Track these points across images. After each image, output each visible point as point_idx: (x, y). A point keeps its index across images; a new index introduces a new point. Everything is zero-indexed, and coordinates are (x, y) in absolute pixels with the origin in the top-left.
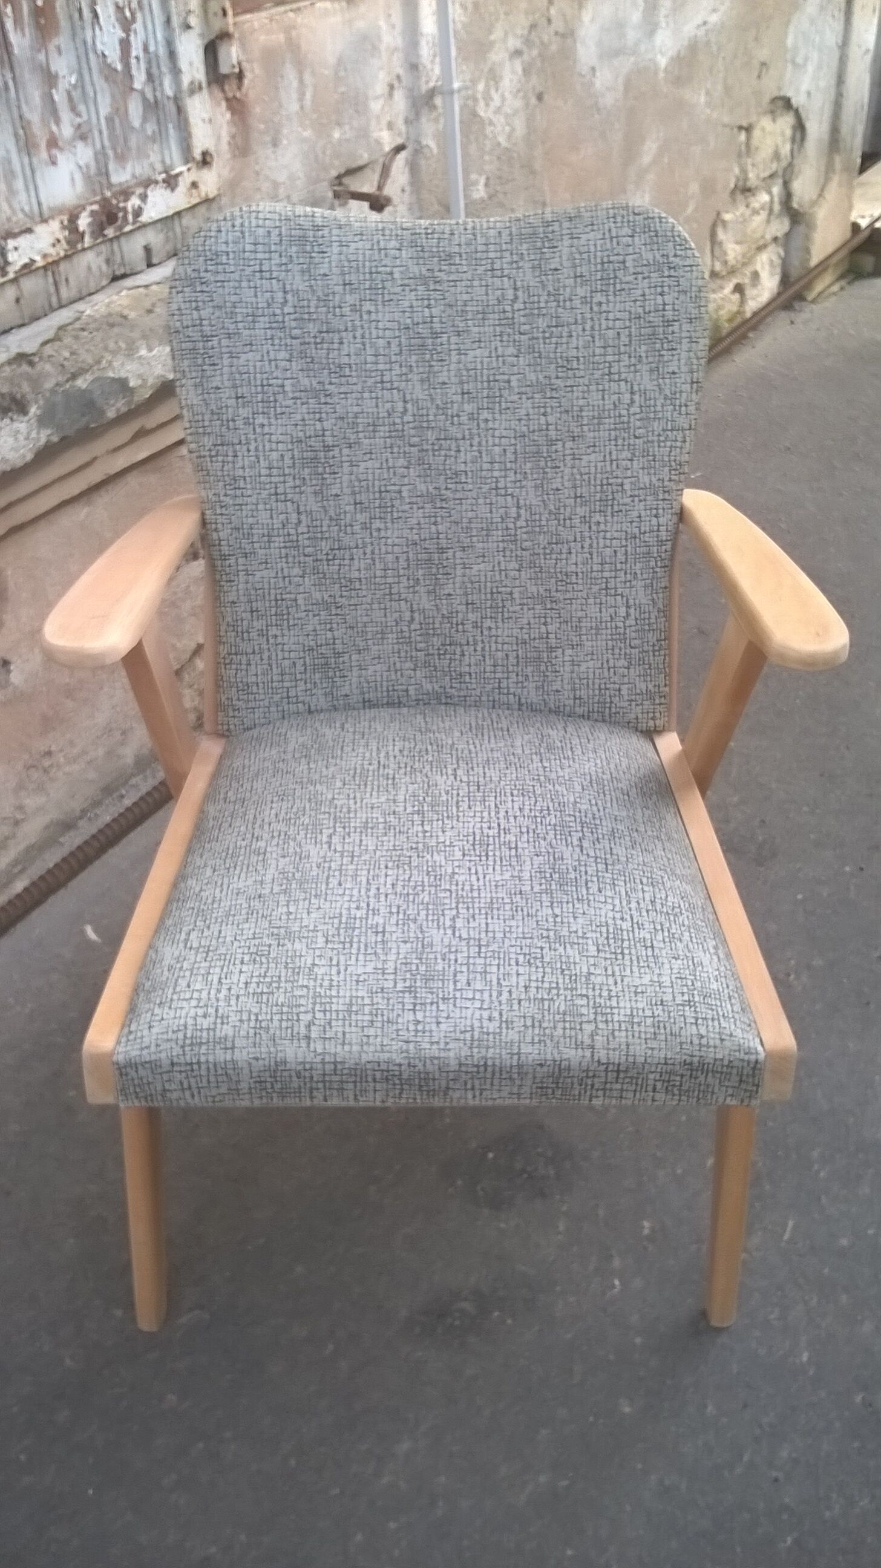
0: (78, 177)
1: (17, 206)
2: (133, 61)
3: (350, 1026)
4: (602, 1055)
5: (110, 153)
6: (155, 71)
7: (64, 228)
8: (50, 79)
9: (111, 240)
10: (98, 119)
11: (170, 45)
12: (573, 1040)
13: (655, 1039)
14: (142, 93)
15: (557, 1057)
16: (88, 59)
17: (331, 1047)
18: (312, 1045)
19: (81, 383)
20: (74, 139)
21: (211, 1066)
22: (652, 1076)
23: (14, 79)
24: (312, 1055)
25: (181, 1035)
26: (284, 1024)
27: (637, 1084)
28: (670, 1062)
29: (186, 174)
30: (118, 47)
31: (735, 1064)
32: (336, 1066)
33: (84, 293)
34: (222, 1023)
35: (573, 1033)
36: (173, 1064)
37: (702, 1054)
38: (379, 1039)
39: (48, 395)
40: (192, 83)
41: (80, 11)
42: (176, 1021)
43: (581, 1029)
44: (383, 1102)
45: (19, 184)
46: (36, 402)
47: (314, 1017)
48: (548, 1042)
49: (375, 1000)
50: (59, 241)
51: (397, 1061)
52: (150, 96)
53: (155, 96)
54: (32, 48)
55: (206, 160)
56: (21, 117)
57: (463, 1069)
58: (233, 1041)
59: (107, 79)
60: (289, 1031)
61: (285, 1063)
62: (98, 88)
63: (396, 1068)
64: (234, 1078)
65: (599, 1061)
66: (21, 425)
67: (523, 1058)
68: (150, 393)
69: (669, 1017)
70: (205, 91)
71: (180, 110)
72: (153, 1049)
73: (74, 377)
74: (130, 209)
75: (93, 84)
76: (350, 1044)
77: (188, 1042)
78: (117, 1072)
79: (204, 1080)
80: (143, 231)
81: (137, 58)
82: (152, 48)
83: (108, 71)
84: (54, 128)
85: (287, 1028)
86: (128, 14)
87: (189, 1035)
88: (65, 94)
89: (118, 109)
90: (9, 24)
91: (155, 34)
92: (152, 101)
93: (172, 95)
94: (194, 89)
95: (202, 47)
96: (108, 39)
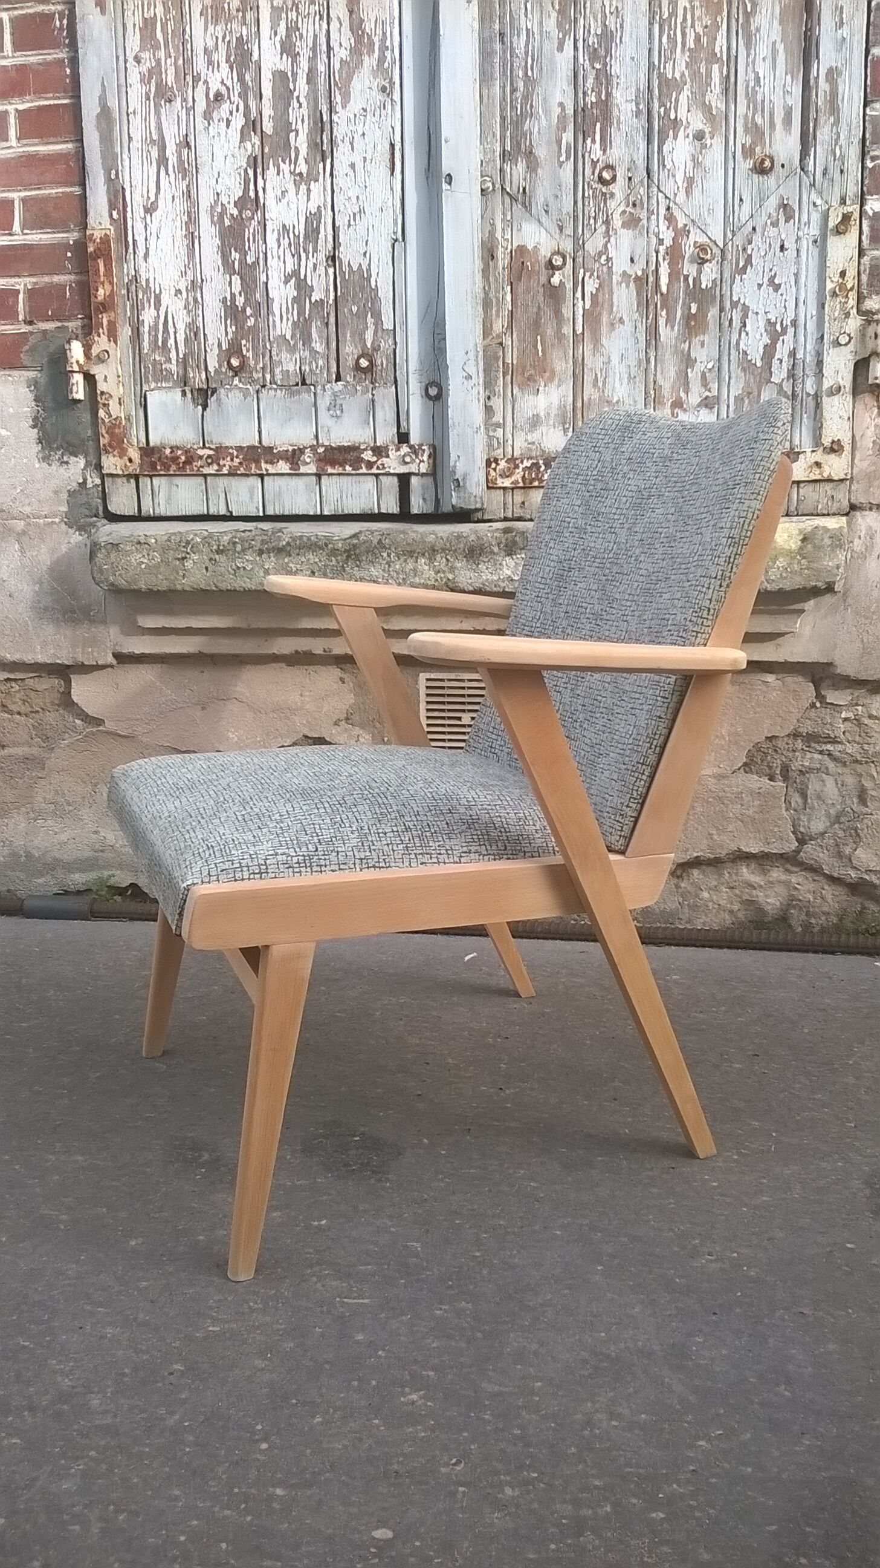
2: (775, 362)
6: (798, 372)
8: (688, 361)
10: (728, 396)
11: (819, 355)
14: (780, 385)
16: (729, 355)
20: (699, 405)
23: (655, 356)
29: (809, 454)
30: (761, 350)
40: (835, 386)
41: (731, 320)
52: (787, 389)
53: (793, 390)
54: (676, 338)
55: (835, 448)
56: (655, 382)
59: (744, 370)
62: (733, 375)
70: (847, 395)
71: (818, 406)
75: (729, 371)
81: (781, 360)
82: (799, 357)
83: (746, 365)
84: (682, 394)
86: (778, 328)
88: (699, 374)
89: (749, 393)
90: (662, 322)
91: (805, 345)
92: (790, 393)
93: (812, 392)
94: (835, 391)
95: (854, 362)
96: (754, 343)
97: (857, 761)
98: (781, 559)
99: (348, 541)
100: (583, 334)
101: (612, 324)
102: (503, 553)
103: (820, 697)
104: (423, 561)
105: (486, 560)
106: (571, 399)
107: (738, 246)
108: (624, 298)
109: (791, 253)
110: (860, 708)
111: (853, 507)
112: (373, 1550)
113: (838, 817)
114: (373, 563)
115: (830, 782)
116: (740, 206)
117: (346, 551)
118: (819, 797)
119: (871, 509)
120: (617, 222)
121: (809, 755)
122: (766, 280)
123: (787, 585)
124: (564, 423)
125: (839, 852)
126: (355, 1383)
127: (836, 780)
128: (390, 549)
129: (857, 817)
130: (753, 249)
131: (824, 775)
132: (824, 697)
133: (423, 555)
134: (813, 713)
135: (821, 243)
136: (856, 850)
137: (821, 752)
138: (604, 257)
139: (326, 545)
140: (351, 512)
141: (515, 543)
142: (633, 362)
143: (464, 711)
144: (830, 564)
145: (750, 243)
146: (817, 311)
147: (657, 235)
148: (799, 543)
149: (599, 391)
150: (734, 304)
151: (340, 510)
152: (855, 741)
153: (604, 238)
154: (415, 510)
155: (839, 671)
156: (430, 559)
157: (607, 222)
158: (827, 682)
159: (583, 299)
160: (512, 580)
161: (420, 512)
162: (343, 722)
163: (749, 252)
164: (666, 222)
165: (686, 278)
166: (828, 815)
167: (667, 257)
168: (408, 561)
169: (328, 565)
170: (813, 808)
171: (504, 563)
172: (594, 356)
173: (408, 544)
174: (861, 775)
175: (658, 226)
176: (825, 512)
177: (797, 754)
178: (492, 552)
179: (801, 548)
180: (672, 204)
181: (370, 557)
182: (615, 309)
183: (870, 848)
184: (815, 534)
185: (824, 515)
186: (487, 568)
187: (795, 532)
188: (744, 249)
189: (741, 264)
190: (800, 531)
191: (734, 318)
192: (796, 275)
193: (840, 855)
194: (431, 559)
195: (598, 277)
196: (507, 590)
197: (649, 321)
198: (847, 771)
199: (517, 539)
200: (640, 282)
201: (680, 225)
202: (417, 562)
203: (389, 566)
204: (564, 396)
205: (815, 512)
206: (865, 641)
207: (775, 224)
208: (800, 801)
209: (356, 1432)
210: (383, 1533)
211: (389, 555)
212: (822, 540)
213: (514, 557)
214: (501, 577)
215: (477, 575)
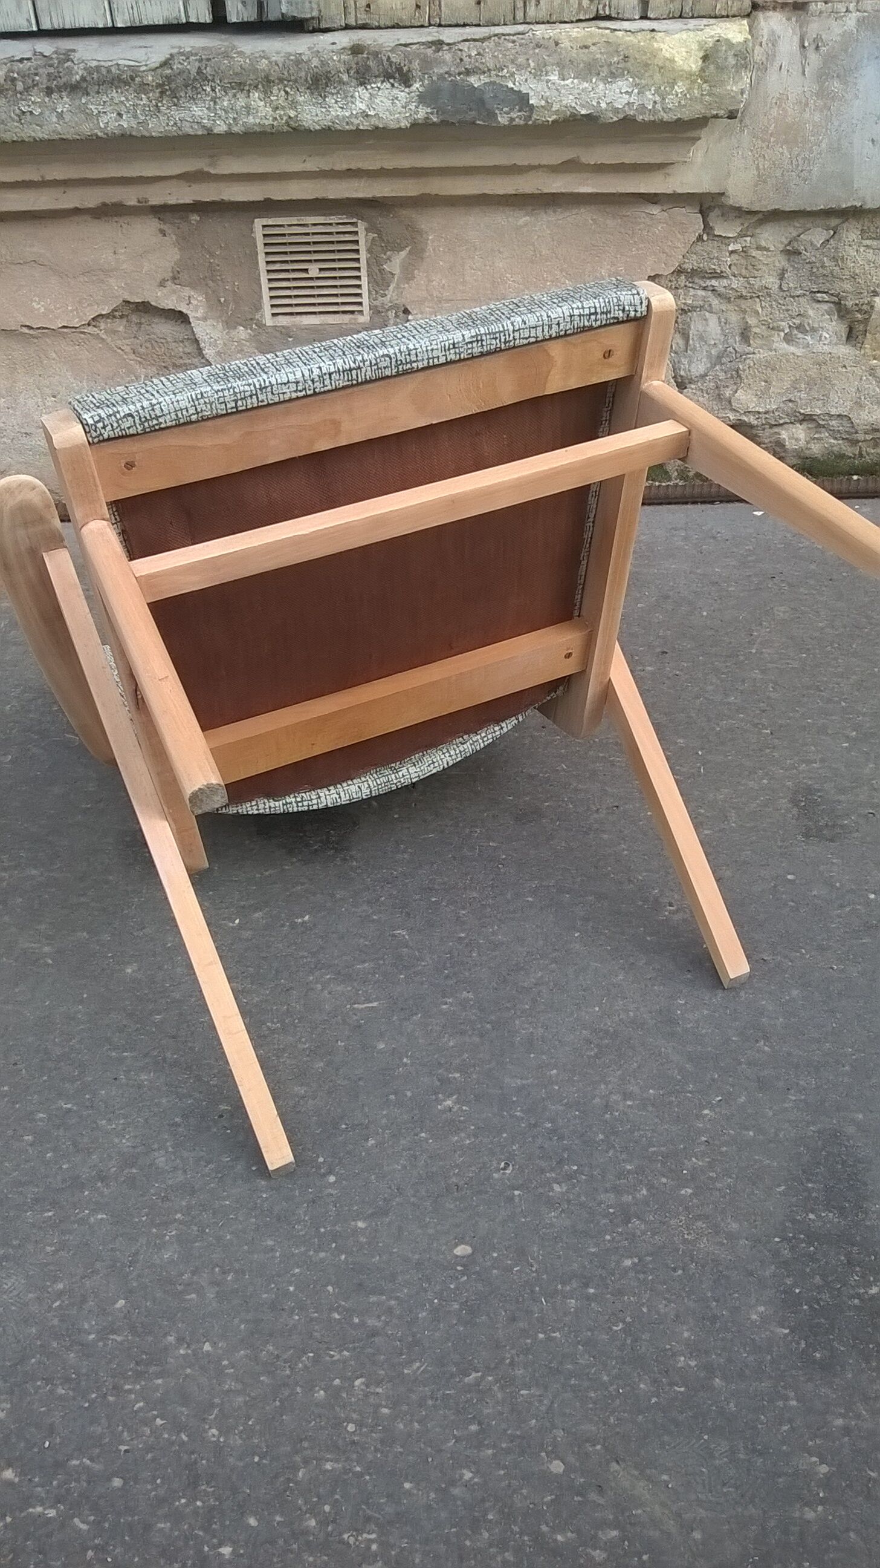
19: (474, 80)
33: (554, 18)
39: (435, 78)
46: (421, 80)
66: (402, 94)
68: (554, 117)
73: (468, 72)
97: (741, 297)
98: (680, 84)
99: (159, 71)
102: (354, 82)
103: (707, 228)
104: (257, 95)
105: (335, 91)
110: (748, 239)
111: (755, 7)
112: (459, 1268)
113: (719, 357)
114: (194, 100)
115: (713, 321)
117: (159, 86)
118: (701, 338)
119: (774, 9)
121: (692, 292)
123: (686, 114)
125: (719, 395)
126: (392, 1097)
127: (719, 318)
128: (213, 81)
129: (741, 356)
131: (707, 314)
132: (712, 228)
133: (256, 87)
134: (699, 247)
136: (736, 392)
137: (704, 289)
139: (133, 79)
140: (151, 23)
141: (368, 68)
143: (310, 261)
144: (734, 88)
148: (700, 62)
151: (137, 20)
152: (741, 275)
154: (233, 18)
155: (731, 202)
156: (265, 92)
158: (717, 212)
160: (367, 115)
161: (240, 20)
162: (169, 283)
166: (709, 356)
168: (238, 96)
169: (137, 105)
170: (694, 349)
171: (357, 93)
173: (237, 74)
174: (744, 312)
176: (724, 13)
177: (680, 291)
178: (341, 82)
179: (702, 70)
181: (190, 93)
183: (750, 388)
184: (717, 51)
185: (723, 17)
186: (336, 102)
187: (694, 47)
190: (701, 45)
193: (719, 397)
194: (267, 93)
196: (361, 127)
198: (730, 307)
199: (370, 63)
202: (249, 96)
203: (215, 103)
205: (713, 14)
206: (761, 167)
208: (681, 342)
209: (409, 1149)
210: (462, 1250)
211: (213, 90)
212: (726, 58)
213: (369, 87)
214: (354, 112)
215: (324, 110)
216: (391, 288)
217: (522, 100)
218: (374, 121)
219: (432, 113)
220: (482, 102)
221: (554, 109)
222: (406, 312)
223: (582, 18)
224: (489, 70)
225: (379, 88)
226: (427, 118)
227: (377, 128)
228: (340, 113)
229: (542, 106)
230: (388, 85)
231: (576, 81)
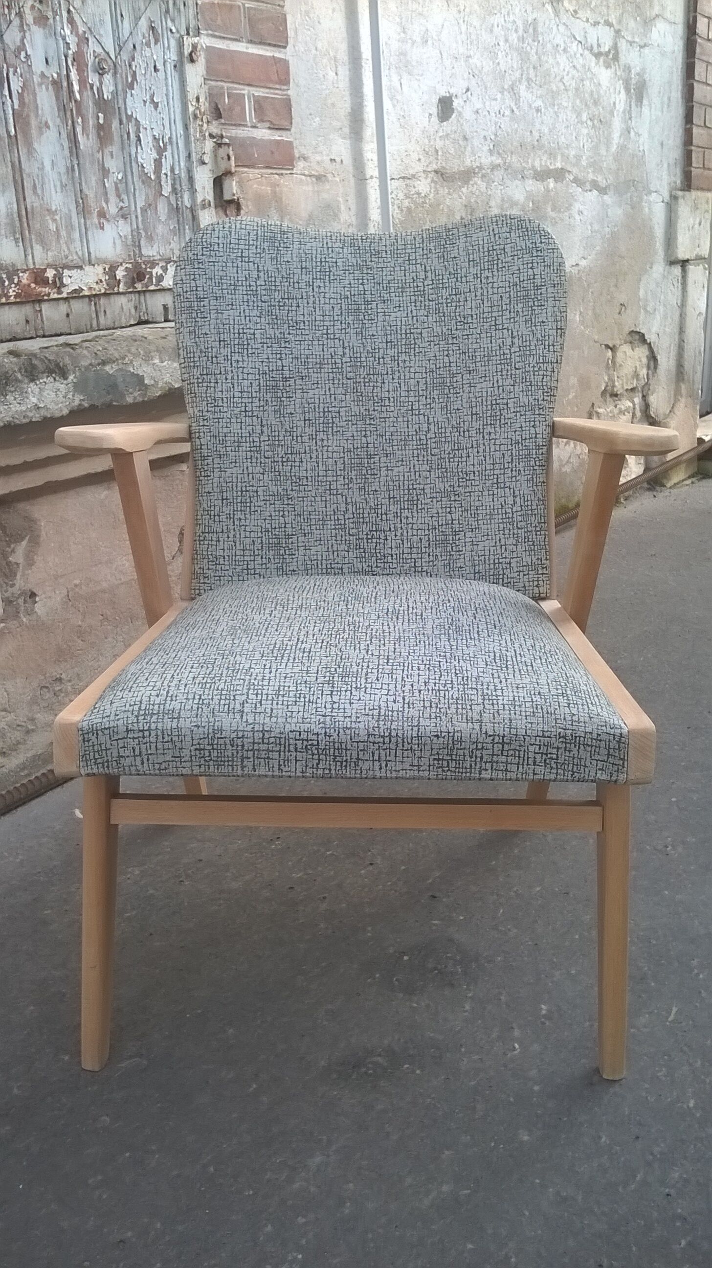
0: (118, 242)
1: (73, 250)
2: (163, 176)
3: (277, 704)
4: (489, 728)
5: (143, 234)
6: (178, 186)
7: (105, 273)
8: (105, 172)
9: (139, 292)
10: (136, 207)
11: (189, 171)
12: (465, 716)
13: (534, 716)
14: (168, 199)
15: (451, 729)
16: (131, 167)
17: (260, 719)
18: (245, 717)
19: (107, 368)
20: (117, 216)
21: (159, 733)
22: (531, 749)
23: (78, 165)
24: (244, 724)
25: (136, 708)
26: (222, 702)
27: (519, 757)
28: (546, 734)
30: (153, 164)
31: (603, 737)
32: (264, 734)
33: (117, 325)
34: (172, 700)
35: (464, 711)
36: (128, 731)
37: (574, 728)
38: (301, 714)
39: (83, 369)
40: (204, 200)
41: (128, 133)
42: (134, 699)
43: (471, 709)
44: (303, 772)
45: (76, 235)
46: (74, 373)
47: (248, 698)
48: (443, 718)
49: (299, 688)
50: (101, 281)
51: (315, 731)
52: (173, 202)
53: (177, 204)
54: (93, 148)
56: (81, 191)
57: (371, 739)
58: (179, 713)
59: (143, 182)
60: (227, 707)
61: (222, 731)
62: (137, 187)
63: (315, 737)
64: (179, 745)
65: (486, 733)
66: (62, 386)
67: (422, 729)
68: (160, 393)
69: (546, 702)
70: (213, 209)
72: (112, 718)
73: (104, 363)
74: (154, 275)
75: (133, 183)
76: (277, 717)
77: (142, 712)
78: (81, 738)
79: (153, 746)
80: (163, 293)
81: (166, 174)
82: (177, 172)
83: (145, 177)
84: (104, 205)
85: (225, 705)
86: (161, 145)
87: (143, 707)
88: (113, 184)
89: (150, 205)
90: (79, 129)
91: (179, 161)
92: (175, 206)
93: (189, 206)
94: (205, 205)
95: (212, 179)
96: (146, 156)
100: (16, 136)
101: (40, 128)
102: (26, 381)
105: (13, 389)
106: (15, 206)
107: (125, 61)
108: (46, 100)
109: (161, 74)
116: (122, 21)
120: (29, 18)
122: (148, 97)
124: (15, 233)
130: (136, 66)
135: (179, 67)
138: (23, 54)
141: (34, 367)
142: (63, 170)
145: (133, 60)
146: (184, 132)
147: (64, 39)
149: (39, 198)
150: (129, 118)
153: (20, 32)
157: (20, 15)
159: (11, 97)
160: (39, 408)
163: (134, 69)
164: (70, 26)
165: (92, 86)
167: (75, 63)
171: (30, 389)
172: (29, 160)
175: (63, 29)
178: (17, 380)
180: (71, 8)
182: (40, 112)
186: (15, 399)
188: (130, 66)
189: (130, 80)
191: (131, 131)
192: (167, 95)
195: (21, 76)
196: (34, 420)
197: (69, 128)
200: (56, 84)
201: (80, 32)
204: (10, 203)
207: (148, 44)
213: (38, 383)
214: (29, 406)
215: (6, 407)
216: (18, 577)
217: (139, 380)
218: (43, 413)
219: (83, 400)
220: (114, 386)
221: (160, 386)
222: (33, 595)
223: (132, 323)
224: (117, 359)
225: (45, 382)
226: (80, 405)
227: (45, 418)
228: (18, 408)
229: (152, 385)
230: (52, 380)
231: (169, 362)
